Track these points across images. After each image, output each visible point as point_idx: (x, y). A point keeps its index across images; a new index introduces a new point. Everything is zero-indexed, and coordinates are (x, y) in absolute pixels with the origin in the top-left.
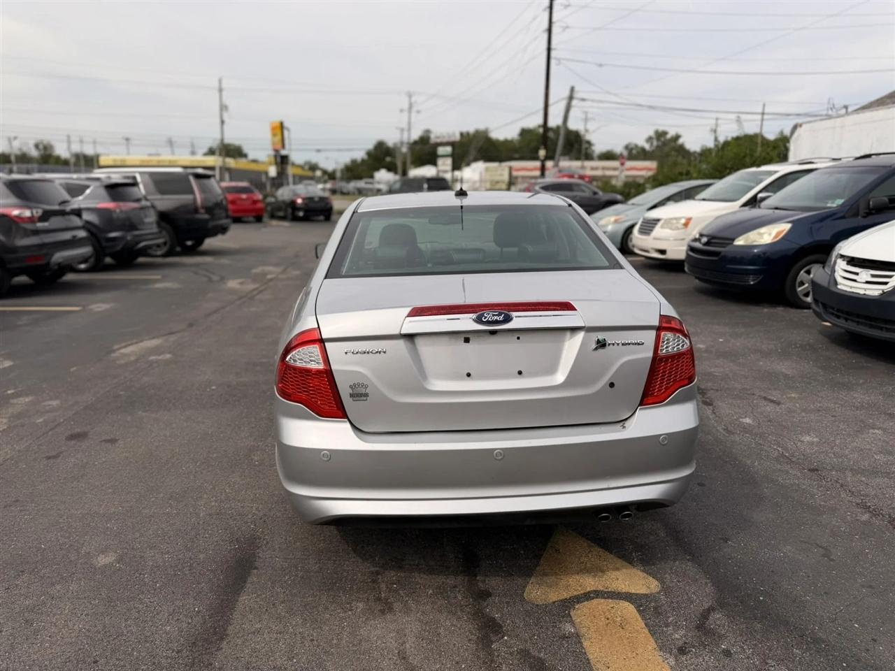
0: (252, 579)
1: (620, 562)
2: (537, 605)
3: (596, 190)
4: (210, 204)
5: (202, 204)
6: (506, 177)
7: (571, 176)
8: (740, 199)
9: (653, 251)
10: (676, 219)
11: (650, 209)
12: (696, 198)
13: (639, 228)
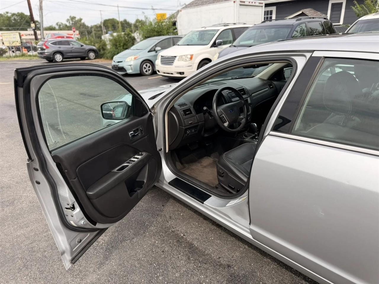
3: (82, 44)
6: (18, 39)
8: (209, 44)
9: (176, 73)
10: (184, 56)
11: (149, 52)
12: (178, 44)
13: (161, 62)
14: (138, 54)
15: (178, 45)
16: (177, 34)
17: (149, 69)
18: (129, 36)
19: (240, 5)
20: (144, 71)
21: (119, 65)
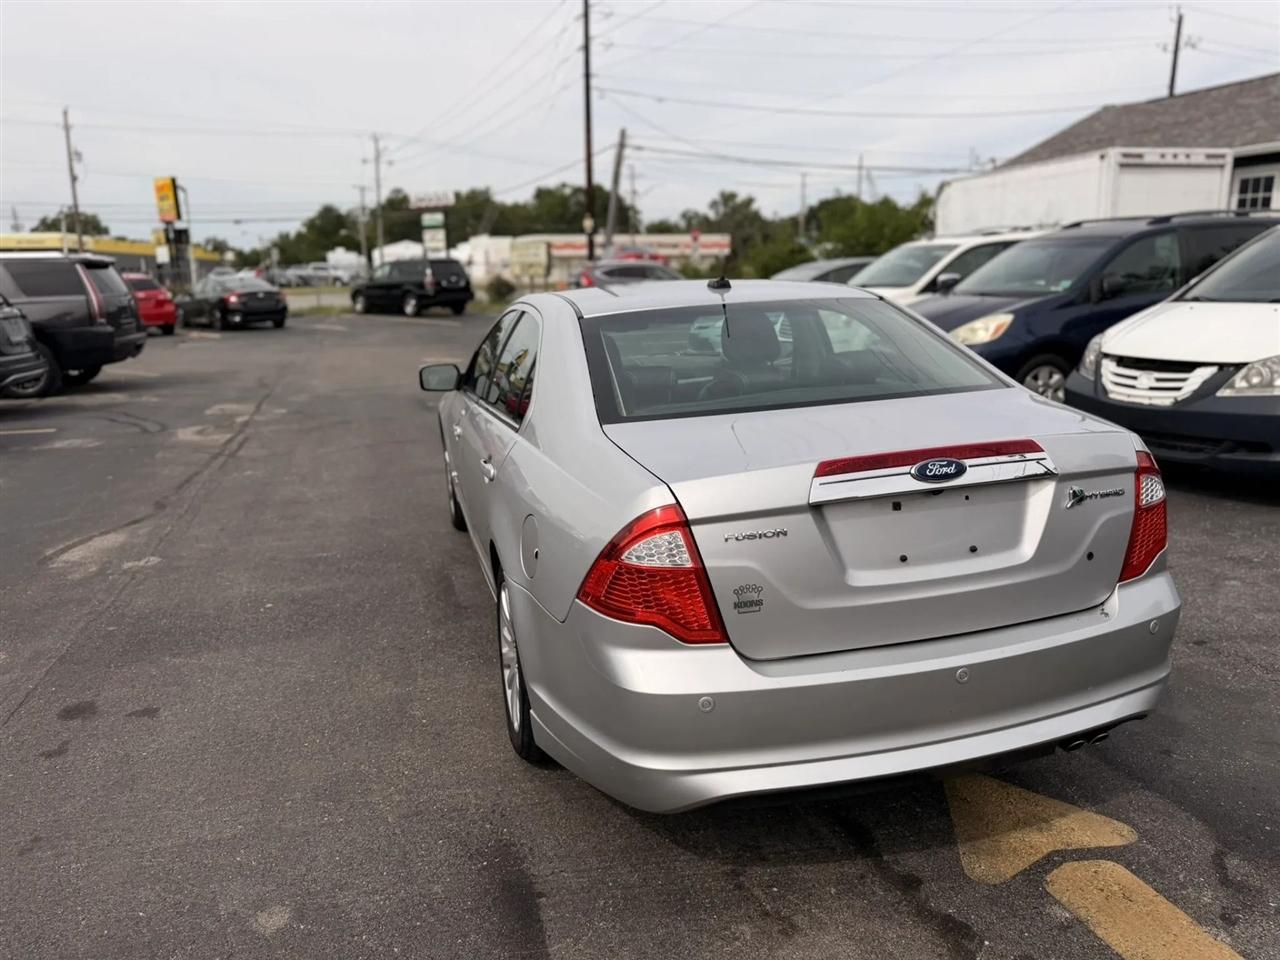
0: (548, 914)
1: (1062, 806)
2: (995, 886)
4: (112, 309)
5: (100, 307)
6: (543, 258)
7: (639, 256)
8: (916, 284)
19: (1123, 165)
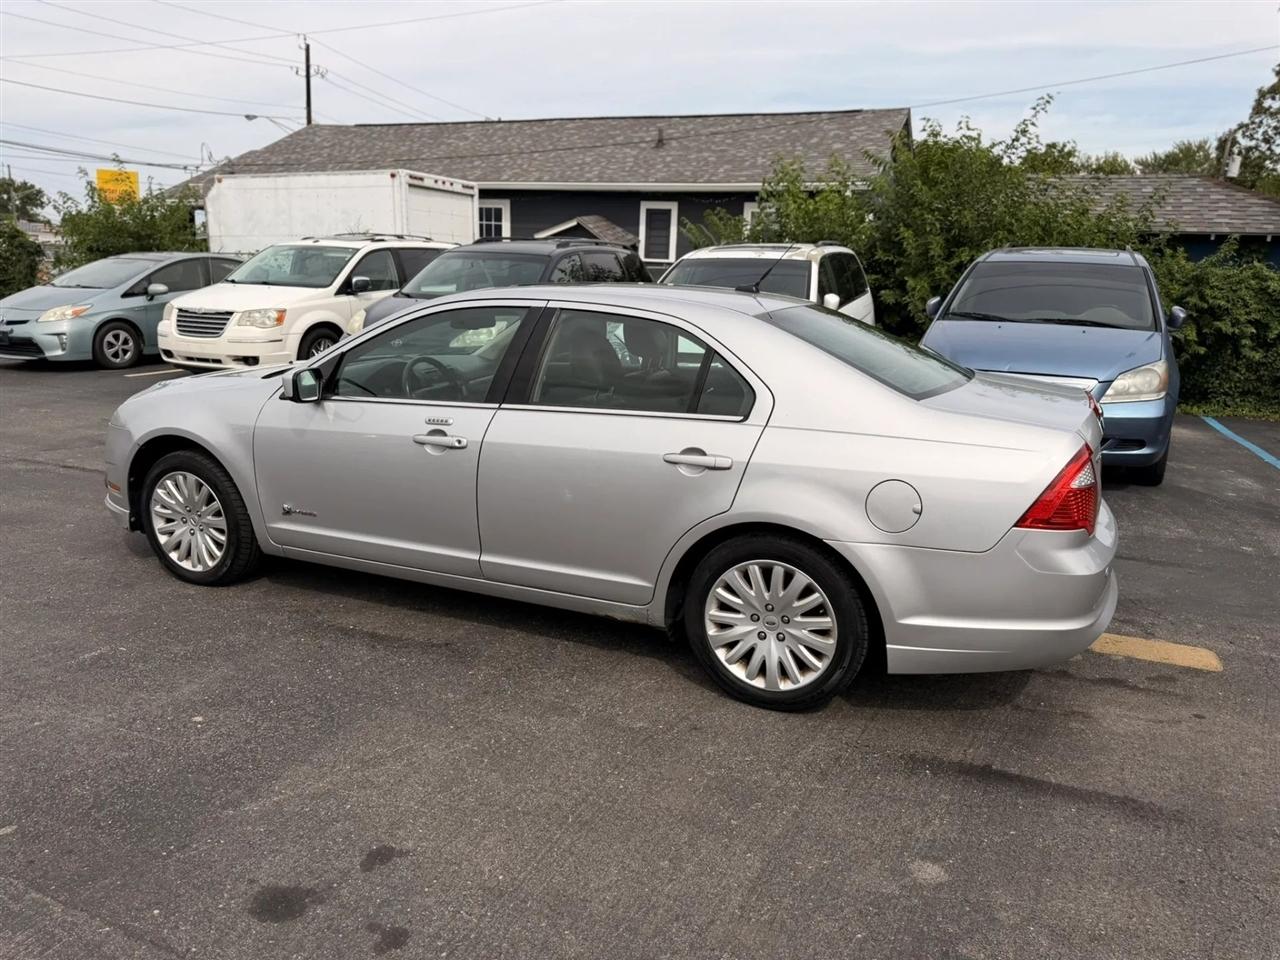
8: (331, 284)
9: (230, 360)
10: (259, 311)
11: (126, 295)
12: (230, 279)
13: (178, 326)
14: (87, 302)
15: (233, 282)
16: (207, 250)
17: (125, 347)
18: (16, 242)
19: (410, 185)
20: (109, 352)
21: (12, 331)
